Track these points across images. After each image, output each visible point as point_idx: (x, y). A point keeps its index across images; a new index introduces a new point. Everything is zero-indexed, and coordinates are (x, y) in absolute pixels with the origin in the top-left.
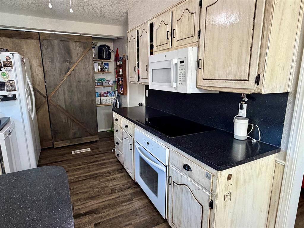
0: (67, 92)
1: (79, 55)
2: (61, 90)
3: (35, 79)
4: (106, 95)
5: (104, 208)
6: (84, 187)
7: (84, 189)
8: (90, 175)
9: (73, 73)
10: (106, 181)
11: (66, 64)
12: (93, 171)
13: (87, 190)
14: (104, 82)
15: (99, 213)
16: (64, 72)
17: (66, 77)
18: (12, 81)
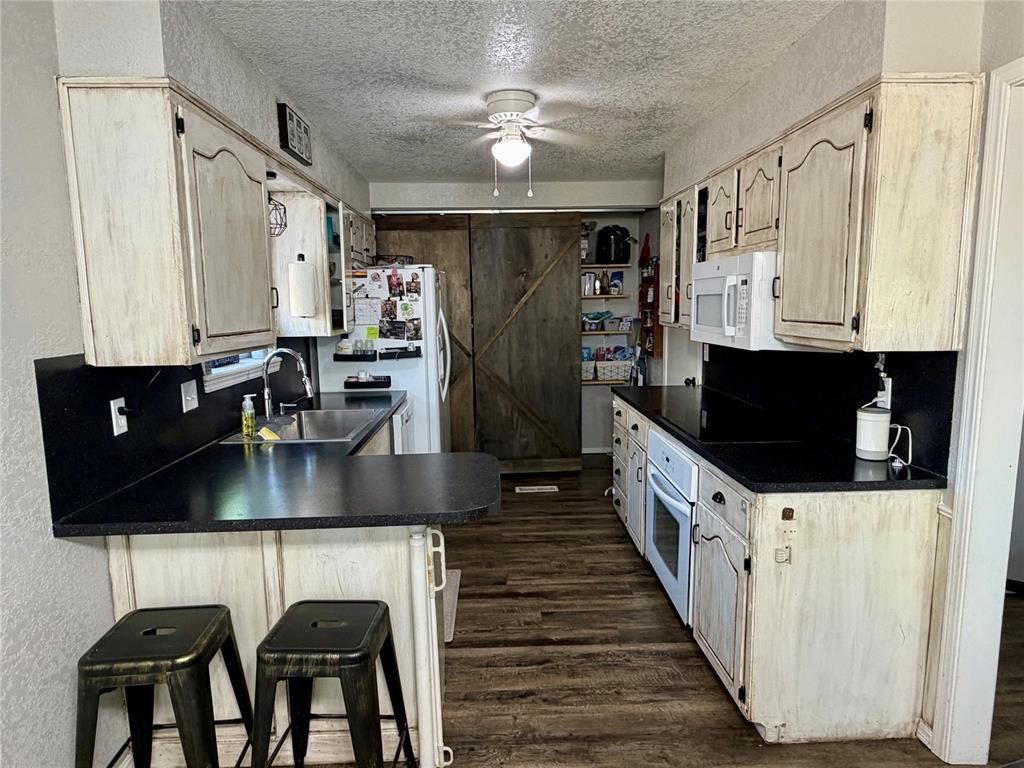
0: (515, 346)
1: (549, 257)
2: (504, 340)
3: (453, 315)
4: (609, 356)
5: (567, 594)
6: (531, 554)
7: (531, 557)
8: (547, 537)
9: (532, 300)
10: (579, 552)
11: (520, 281)
12: (556, 530)
13: (536, 560)
14: (607, 323)
15: (555, 600)
16: (512, 299)
17: (515, 311)
18: (417, 319)
